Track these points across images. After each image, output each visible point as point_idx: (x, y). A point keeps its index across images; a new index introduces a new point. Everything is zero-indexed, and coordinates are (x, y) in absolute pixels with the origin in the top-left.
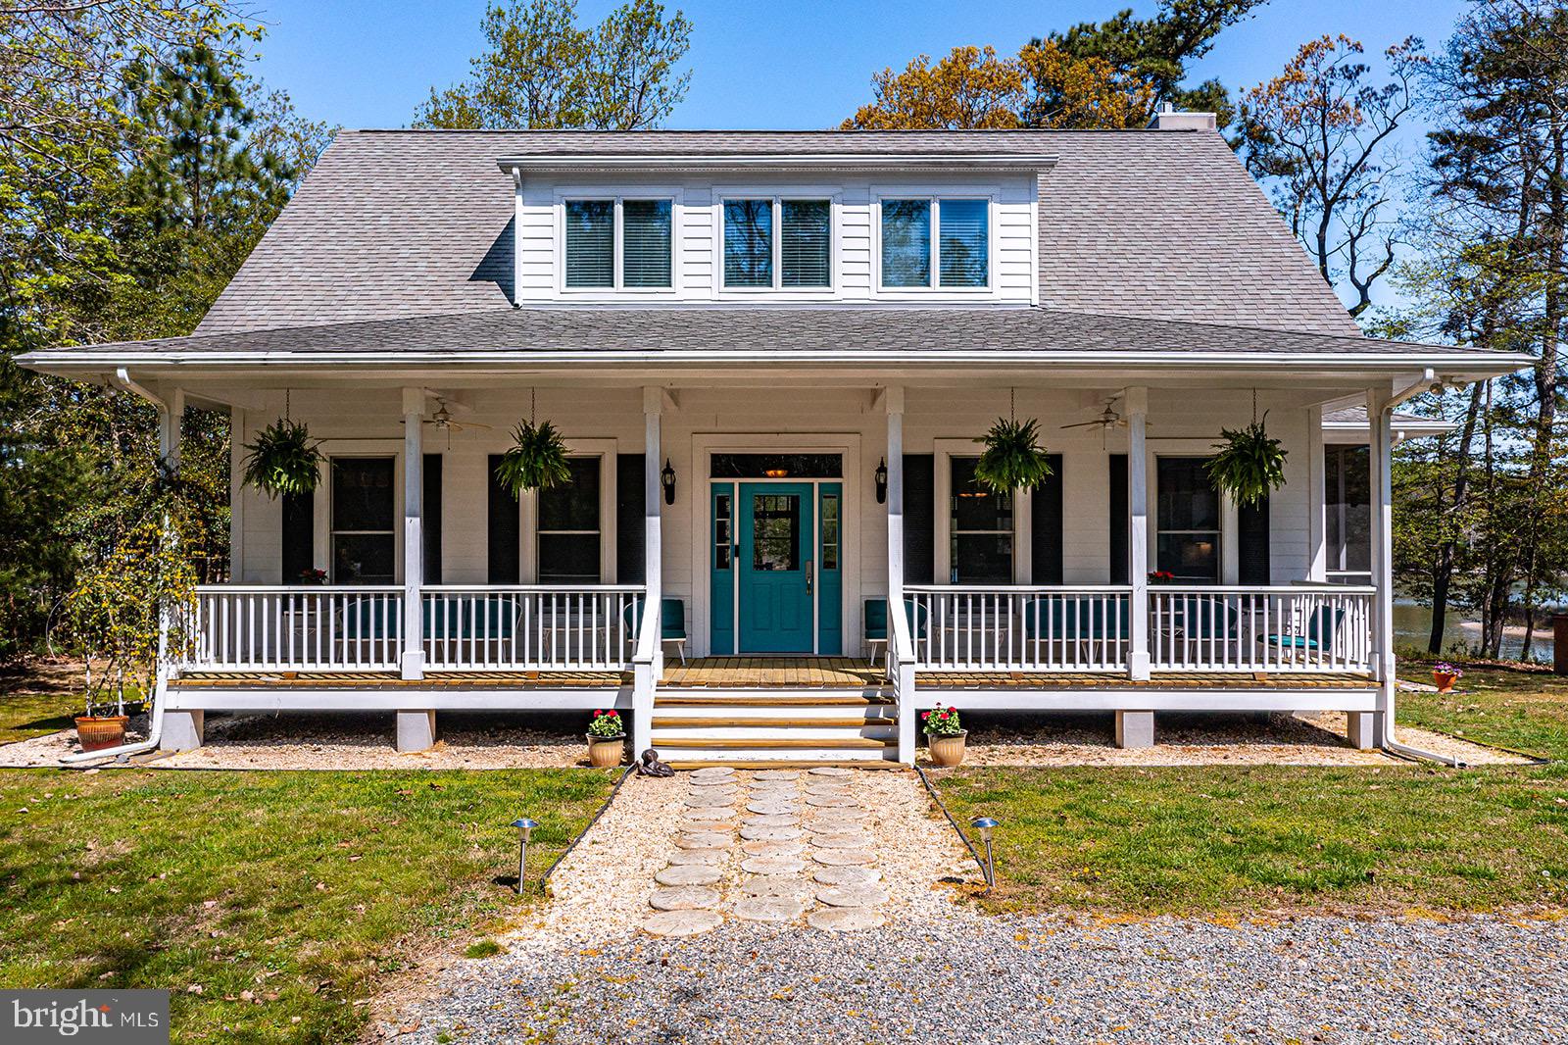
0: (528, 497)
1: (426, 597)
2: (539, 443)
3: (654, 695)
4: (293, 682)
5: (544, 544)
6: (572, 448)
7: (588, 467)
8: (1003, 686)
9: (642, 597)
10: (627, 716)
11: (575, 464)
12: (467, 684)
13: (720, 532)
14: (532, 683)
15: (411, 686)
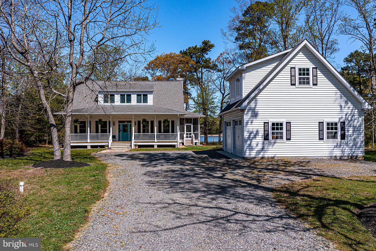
0: (100, 125)
1: (90, 135)
2: (100, 120)
3: (111, 143)
4: (77, 143)
5: (101, 130)
6: (103, 120)
7: (106, 122)
8: (143, 143)
9: (110, 135)
10: (108, 145)
11: (104, 122)
12: (94, 143)
13: (119, 128)
14: (100, 142)
15: (89, 143)
